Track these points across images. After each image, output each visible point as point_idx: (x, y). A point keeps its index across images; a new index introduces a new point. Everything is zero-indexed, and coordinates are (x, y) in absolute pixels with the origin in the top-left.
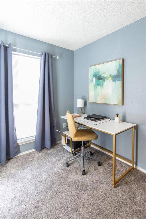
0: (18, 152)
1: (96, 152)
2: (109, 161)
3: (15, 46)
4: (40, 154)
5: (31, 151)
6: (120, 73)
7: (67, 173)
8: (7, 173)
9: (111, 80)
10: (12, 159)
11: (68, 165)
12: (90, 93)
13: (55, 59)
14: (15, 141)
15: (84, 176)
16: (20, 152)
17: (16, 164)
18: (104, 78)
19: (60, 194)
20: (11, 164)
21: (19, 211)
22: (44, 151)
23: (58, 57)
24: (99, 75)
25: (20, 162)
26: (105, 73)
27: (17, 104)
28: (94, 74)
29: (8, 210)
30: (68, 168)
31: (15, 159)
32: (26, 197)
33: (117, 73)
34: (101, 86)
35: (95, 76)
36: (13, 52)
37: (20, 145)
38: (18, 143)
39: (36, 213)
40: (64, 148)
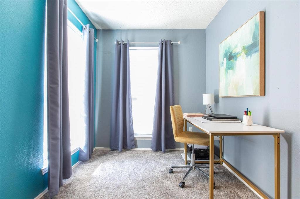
0: (134, 145)
1: (223, 172)
2: (236, 190)
3: (134, 42)
4: (153, 154)
5: (147, 150)
6: (256, 39)
7: (165, 177)
8: (119, 158)
9: (245, 56)
10: (130, 151)
11: (171, 172)
12: (221, 83)
13: (177, 46)
14: (132, 134)
15: (181, 188)
16: (136, 147)
17: (130, 155)
18: (236, 56)
19: (143, 189)
20: (126, 154)
21: (107, 183)
22: (159, 153)
23: (179, 43)
24: (230, 52)
25: (133, 155)
26: (236, 47)
27: (135, 99)
28: (224, 53)
29: (102, 179)
30: (170, 175)
31: (131, 151)
32: (118, 178)
33: (253, 40)
34: (232, 69)
35: (225, 56)
36: (130, 48)
37: (137, 139)
38: (135, 137)
39: (115, 191)
40: (181, 156)
